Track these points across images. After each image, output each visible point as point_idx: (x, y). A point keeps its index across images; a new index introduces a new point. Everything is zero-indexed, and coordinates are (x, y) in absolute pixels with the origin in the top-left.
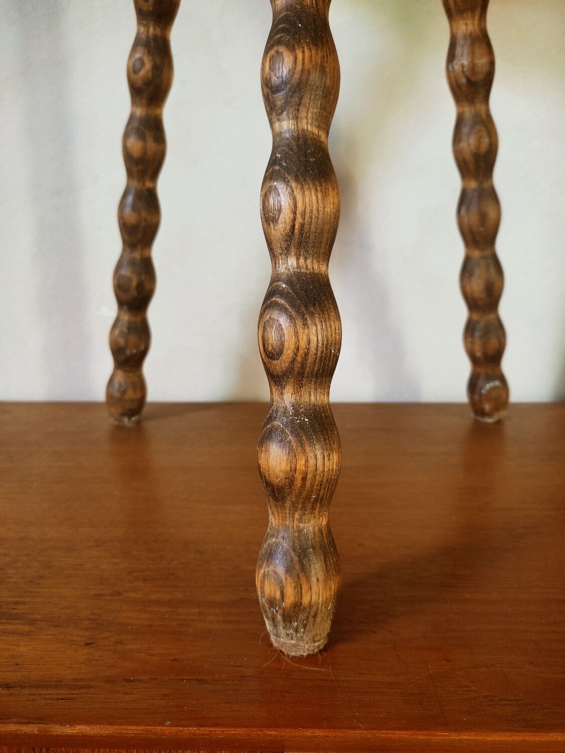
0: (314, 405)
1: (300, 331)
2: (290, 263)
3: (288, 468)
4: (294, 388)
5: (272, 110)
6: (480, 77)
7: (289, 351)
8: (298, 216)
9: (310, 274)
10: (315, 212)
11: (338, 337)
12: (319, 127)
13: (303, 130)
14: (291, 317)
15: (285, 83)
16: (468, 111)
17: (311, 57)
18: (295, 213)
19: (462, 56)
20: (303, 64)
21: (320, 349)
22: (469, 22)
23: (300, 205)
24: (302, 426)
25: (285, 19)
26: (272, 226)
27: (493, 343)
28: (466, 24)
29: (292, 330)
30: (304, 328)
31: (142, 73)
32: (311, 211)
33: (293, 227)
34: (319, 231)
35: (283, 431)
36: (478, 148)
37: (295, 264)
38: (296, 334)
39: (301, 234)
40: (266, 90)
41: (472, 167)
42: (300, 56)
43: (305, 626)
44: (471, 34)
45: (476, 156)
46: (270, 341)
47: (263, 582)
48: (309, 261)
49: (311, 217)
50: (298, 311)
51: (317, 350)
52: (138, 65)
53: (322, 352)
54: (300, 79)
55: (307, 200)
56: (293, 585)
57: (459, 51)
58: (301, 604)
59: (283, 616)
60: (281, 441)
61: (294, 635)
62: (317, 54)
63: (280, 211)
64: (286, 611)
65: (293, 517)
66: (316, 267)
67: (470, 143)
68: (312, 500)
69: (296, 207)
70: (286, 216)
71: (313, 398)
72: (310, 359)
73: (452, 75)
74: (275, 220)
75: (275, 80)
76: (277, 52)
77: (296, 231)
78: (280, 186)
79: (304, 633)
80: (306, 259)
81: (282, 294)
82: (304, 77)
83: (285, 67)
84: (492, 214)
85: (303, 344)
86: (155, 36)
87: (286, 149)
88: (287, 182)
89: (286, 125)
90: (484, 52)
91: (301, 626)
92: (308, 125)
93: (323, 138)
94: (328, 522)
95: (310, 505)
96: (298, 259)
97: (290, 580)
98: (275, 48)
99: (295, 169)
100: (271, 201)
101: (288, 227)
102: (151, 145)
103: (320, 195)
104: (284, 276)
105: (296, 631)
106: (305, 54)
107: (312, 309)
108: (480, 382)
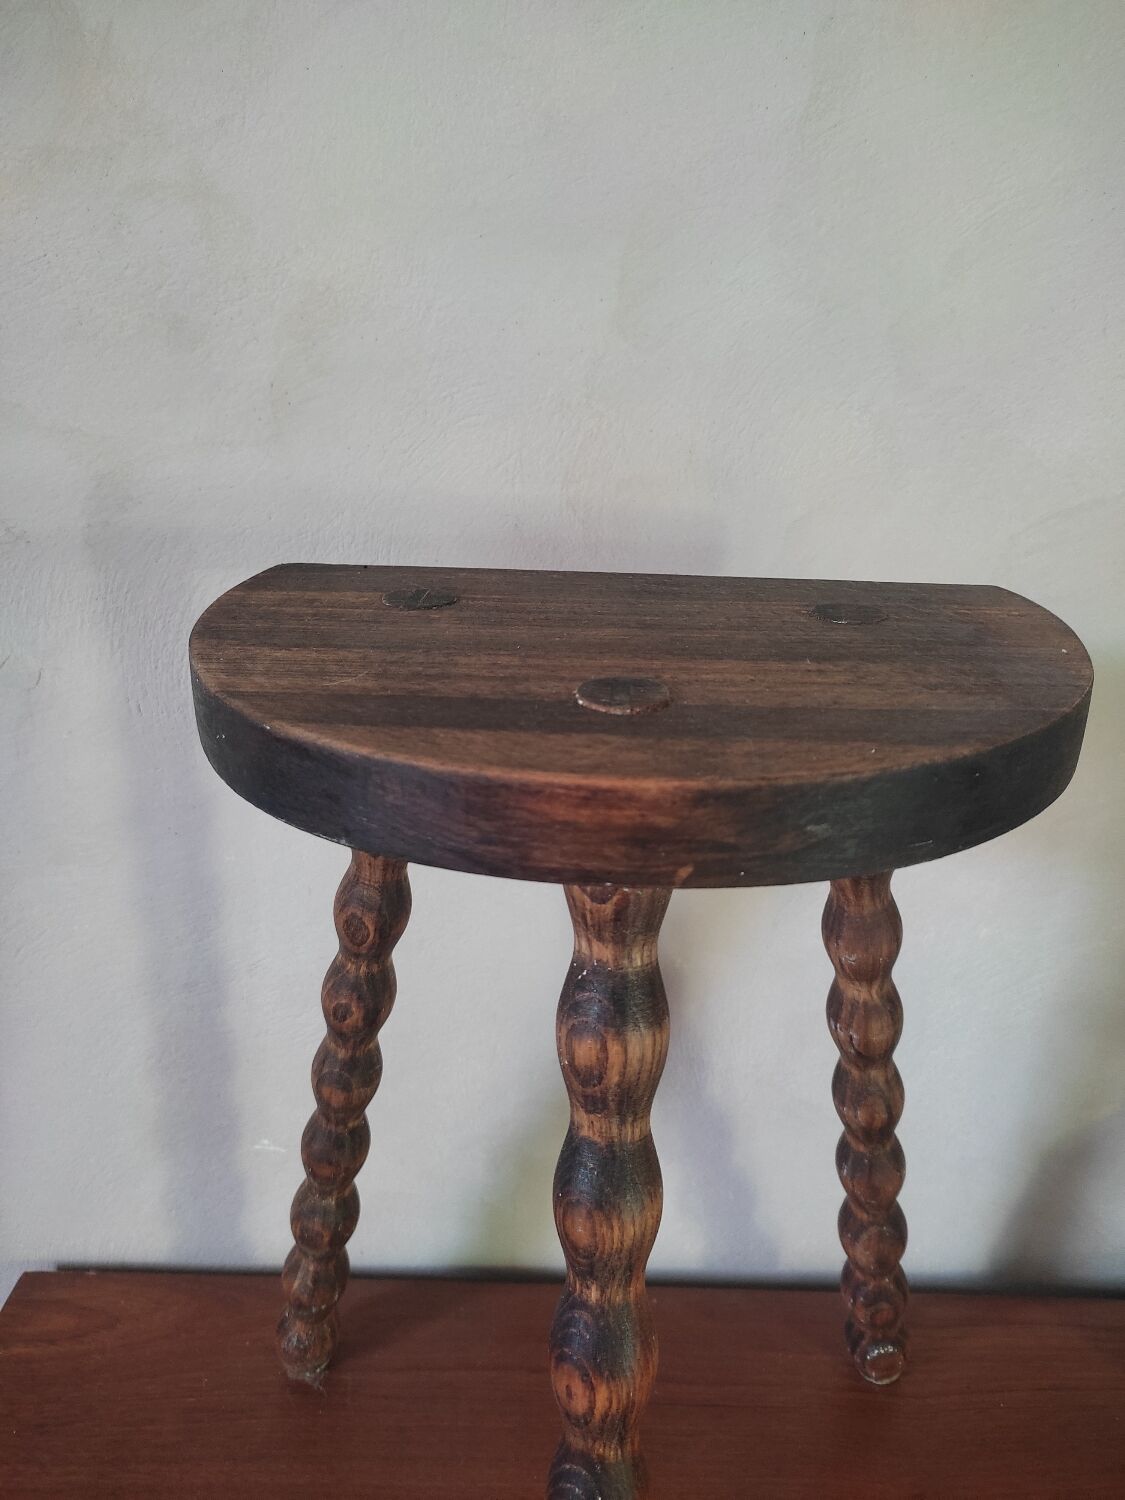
6: (877, 1052)
22: (864, 990)
28: (860, 991)
31: (349, 1022)
41: (859, 1134)
52: (342, 1011)
67: (857, 1115)
90: (885, 1026)
102: (358, 1091)
108: (864, 1343)
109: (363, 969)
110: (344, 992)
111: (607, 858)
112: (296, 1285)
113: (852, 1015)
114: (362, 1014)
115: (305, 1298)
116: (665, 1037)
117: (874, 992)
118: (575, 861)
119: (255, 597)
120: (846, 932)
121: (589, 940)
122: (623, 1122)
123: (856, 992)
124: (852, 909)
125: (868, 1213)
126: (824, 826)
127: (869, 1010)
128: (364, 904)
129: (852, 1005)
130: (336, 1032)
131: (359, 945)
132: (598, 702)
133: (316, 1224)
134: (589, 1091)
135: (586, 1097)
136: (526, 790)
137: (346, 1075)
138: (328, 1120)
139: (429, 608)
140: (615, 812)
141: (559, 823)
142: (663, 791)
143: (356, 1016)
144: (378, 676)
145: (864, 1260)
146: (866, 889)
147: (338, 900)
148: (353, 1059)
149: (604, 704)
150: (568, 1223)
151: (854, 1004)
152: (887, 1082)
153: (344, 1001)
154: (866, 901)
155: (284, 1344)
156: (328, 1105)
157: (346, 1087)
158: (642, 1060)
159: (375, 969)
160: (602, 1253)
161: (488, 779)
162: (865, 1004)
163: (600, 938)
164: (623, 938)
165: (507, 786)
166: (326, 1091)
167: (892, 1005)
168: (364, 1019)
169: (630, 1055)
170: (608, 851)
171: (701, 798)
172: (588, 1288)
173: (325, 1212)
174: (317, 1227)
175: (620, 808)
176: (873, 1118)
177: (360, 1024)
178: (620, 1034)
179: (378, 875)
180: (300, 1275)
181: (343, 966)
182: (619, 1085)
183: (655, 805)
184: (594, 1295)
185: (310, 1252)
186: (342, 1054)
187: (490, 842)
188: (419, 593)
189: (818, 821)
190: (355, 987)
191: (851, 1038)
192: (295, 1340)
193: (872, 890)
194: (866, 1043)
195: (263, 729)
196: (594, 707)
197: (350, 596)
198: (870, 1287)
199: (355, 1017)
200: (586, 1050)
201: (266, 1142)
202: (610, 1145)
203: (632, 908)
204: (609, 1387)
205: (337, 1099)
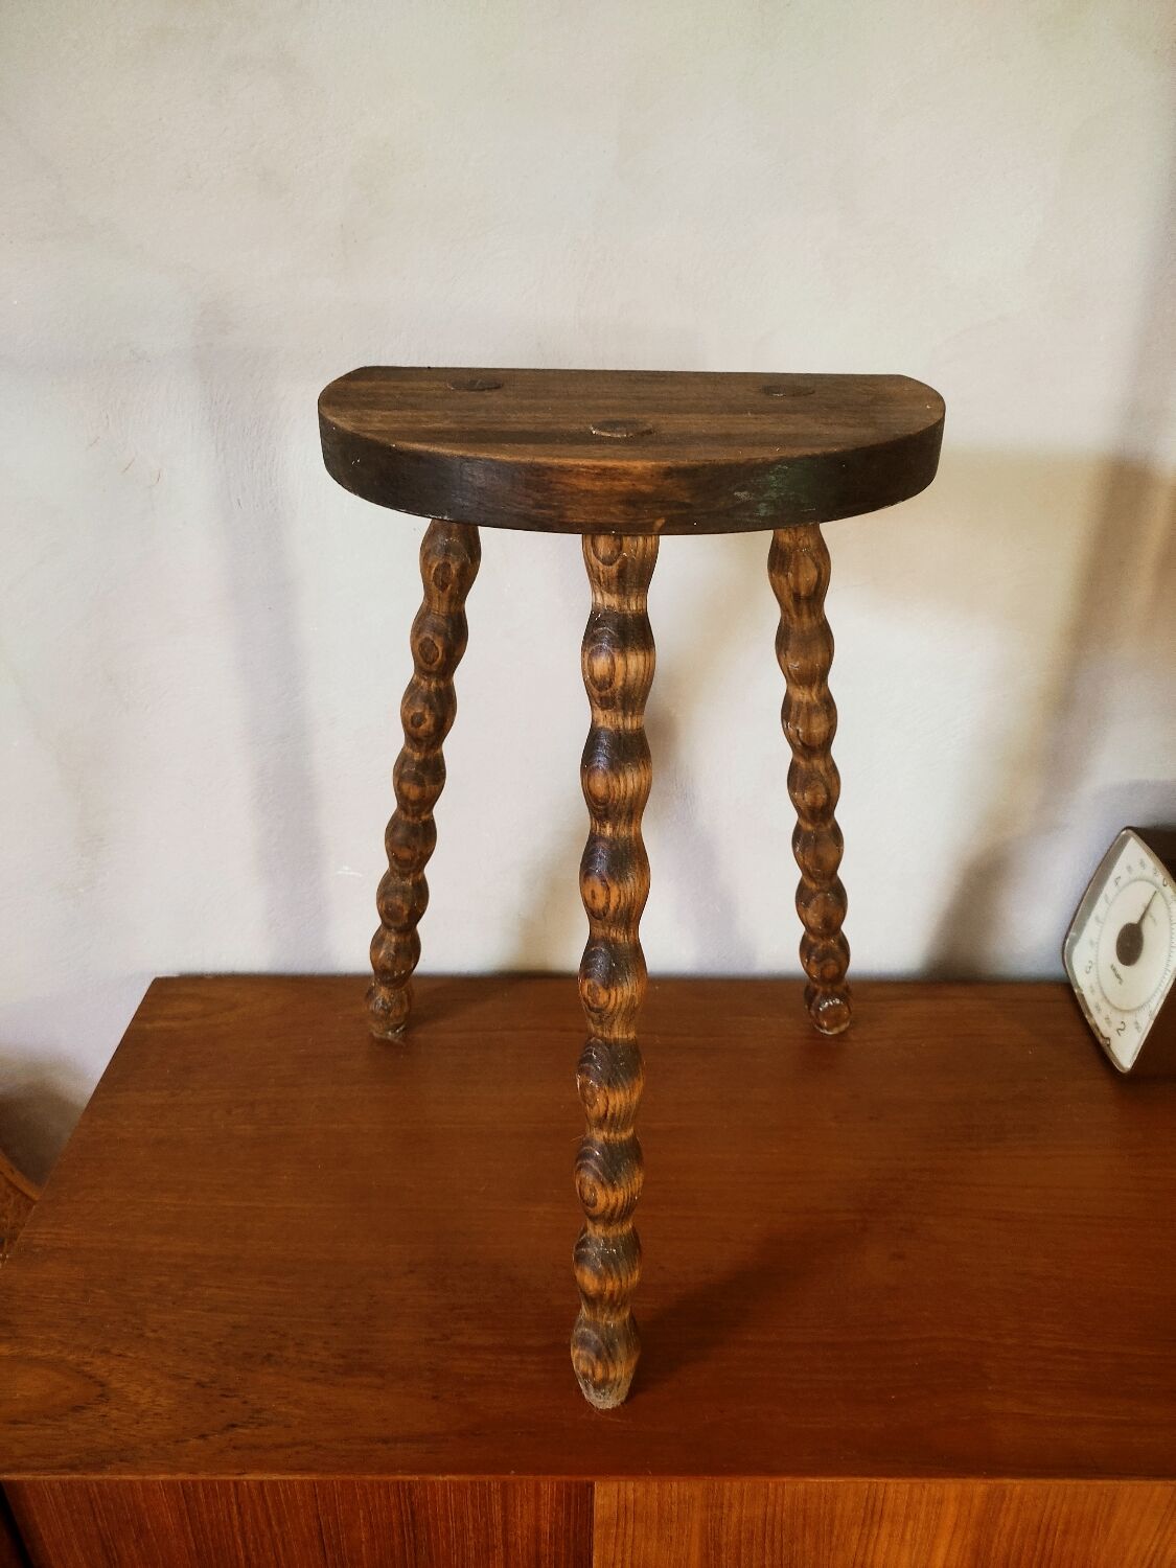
31: (423, 728)
43: (611, 1390)
47: (577, 1363)
52: (418, 719)
58: (608, 1378)
59: (594, 1383)
61: (603, 1396)
64: (596, 1381)
79: (609, 1395)
86: (438, 690)
90: (823, 721)
91: (607, 1390)
94: (631, 1314)
97: (599, 1362)
105: (604, 1393)
108: (818, 998)
109: (433, 684)
110: (419, 702)
111: (612, 514)
112: (382, 953)
113: (798, 715)
114: (432, 723)
115: (389, 965)
116: (652, 659)
117: (813, 694)
118: (593, 517)
119: (353, 385)
120: (792, 645)
121: (602, 594)
122: (625, 715)
123: (803, 695)
124: (795, 625)
125: (816, 883)
126: (746, 493)
127: (811, 709)
128: (436, 631)
129: (798, 706)
130: (412, 738)
131: (431, 664)
132: (605, 430)
133: (398, 900)
134: (603, 693)
135: (601, 699)
136: (563, 470)
137: (421, 774)
138: (406, 813)
139: (483, 390)
140: (616, 483)
141: (581, 491)
142: (645, 468)
143: (429, 722)
144: (455, 422)
145: (814, 921)
146: (805, 608)
147: (414, 629)
148: (425, 760)
149: (609, 432)
150: (591, 783)
151: (800, 703)
152: (826, 770)
153: (419, 711)
154: (805, 619)
155: (372, 1007)
156: (407, 798)
157: (420, 782)
158: (637, 672)
159: (442, 684)
160: (613, 799)
161: (538, 464)
162: (808, 703)
163: (609, 591)
164: (624, 589)
165: (550, 468)
166: (405, 786)
167: (828, 706)
168: (434, 725)
169: (630, 667)
170: (612, 509)
171: (669, 473)
172: (605, 827)
173: (404, 891)
174: (399, 903)
175: (619, 480)
176: (815, 798)
177: (432, 729)
178: (623, 653)
179: (445, 608)
180: (384, 946)
181: (418, 684)
182: (623, 688)
183: (640, 478)
184: (608, 831)
185: (393, 924)
186: (417, 757)
187: (541, 507)
188: (473, 382)
189: (741, 490)
190: (427, 700)
191: (798, 731)
192: (380, 1002)
193: (809, 608)
194: (809, 735)
195: (391, 447)
196: (603, 434)
197: (424, 385)
198: (820, 948)
199: (427, 723)
200: (601, 664)
202: (618, 730)
203: (629, 568)
204: (618, 888)
205: (414, 792)
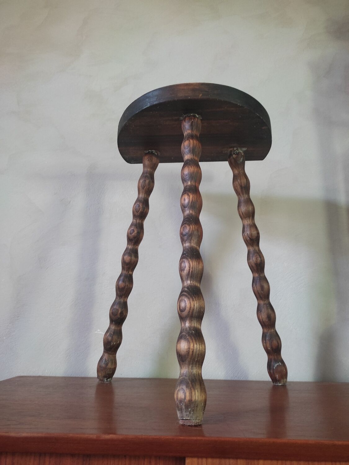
0: (196, 327)
1: (192, 302)
2: (188, 282)
3: (187, 348)
4: (189, 321)
5: (183, 241)
6: (254, 238)
7: (188, 309)
8: (191, 268)
9: (194, 286)
10: (196, 268)
11: (203, 306)
12: (197, 245)
13: (192, 246)
14: (189, 298)
15: (187, 234)
16: (252, 249)
17: (194, 227)
18: (190, 268)
19: (247, 231)
20: (192, 229)
21: (198, 308)
22: (248, 221)
23: (191, 265)
24: (192, 333)
25: (187, 218)
26: (183, 272)
27: (275, 342)
28: (247, 221)
29: (189, 302)
30: (193, 301)
31: (133, 234)
32: (195, 267)
33: (189, 272)
34: (197, 273)
35: (185, 335)
36: (257, 262)
37: (190, 283)
38: (190, 303)
39: (192, 274)
40: (181, 236)
41: (255, 268)
42: (191, 227)
43: (193, 410)
44: (249, 224)
45: (256, 264)
46: (182, 306)
47: (177, 394)
48: (194, 282)
49: (195, 269)
50: (191, 296)
51: (197, 308)
52: (132, 232)
53: (198, 309)
54: (191, 233)
55: (193, 264)
56: (189, 392)
57: (246, 229)
58: (192, 400)
59: (185, 406)
60: (185, 339)
61: (189, 415)
62: (196, 226)
63: (185, 267)
64: (186, 403)
65: (189, 367)
66: (196, 284)
67: (253, 260)
68: (196, 360)
69: (190, 266)
70: (187, 268)
71: (195, 325)
72: (195, 312)
73: (244, 237)
74: (184, 270)
75: (184, 233)
76: (185, 226)
77: (190, 273)
78: (185, 260)
79: (193, 414)
80: (193, 281)
81: (185, 291)
82: (193, 232)
83: (187, 229)
84: (265, 286)
85: (192, 306)
86: (139, 223)
87: (187, 251)
88: (187, 259)
89: (187, 245)
90: (255, 230)
91: (192, 411)
92: (194, 244)
93: (198, 248)
95: (195, 363)
96: (191, 281)
97: (188, 390)
98: (184, 225)
99: (190, 256)
100: (183, 265)
101: (188, 272)
102: (133, 258)
103: (197, 263)
104: (186, 287)
105: (190, 413)
106: (193, 227)
107: (195, 296)
108: (272, 363)
109: (138, 221)
110: (133, 226)
112: (108, 334)
114: (136, 232)
117: (251, 221)
125: (263, 300)
130: (129, 240)
131: (138, 212)
138: (125, 269)
141: (181, 89)
145: (264, 317)
166: (125, 257)
170: (189, 92)
177: (136, 235)
183: (196, 85)
186: (130, 247)
190: (136, 225)
191: (248, 234)
194: (251, 235)
201: (99, 330)
205: (128, 259)
